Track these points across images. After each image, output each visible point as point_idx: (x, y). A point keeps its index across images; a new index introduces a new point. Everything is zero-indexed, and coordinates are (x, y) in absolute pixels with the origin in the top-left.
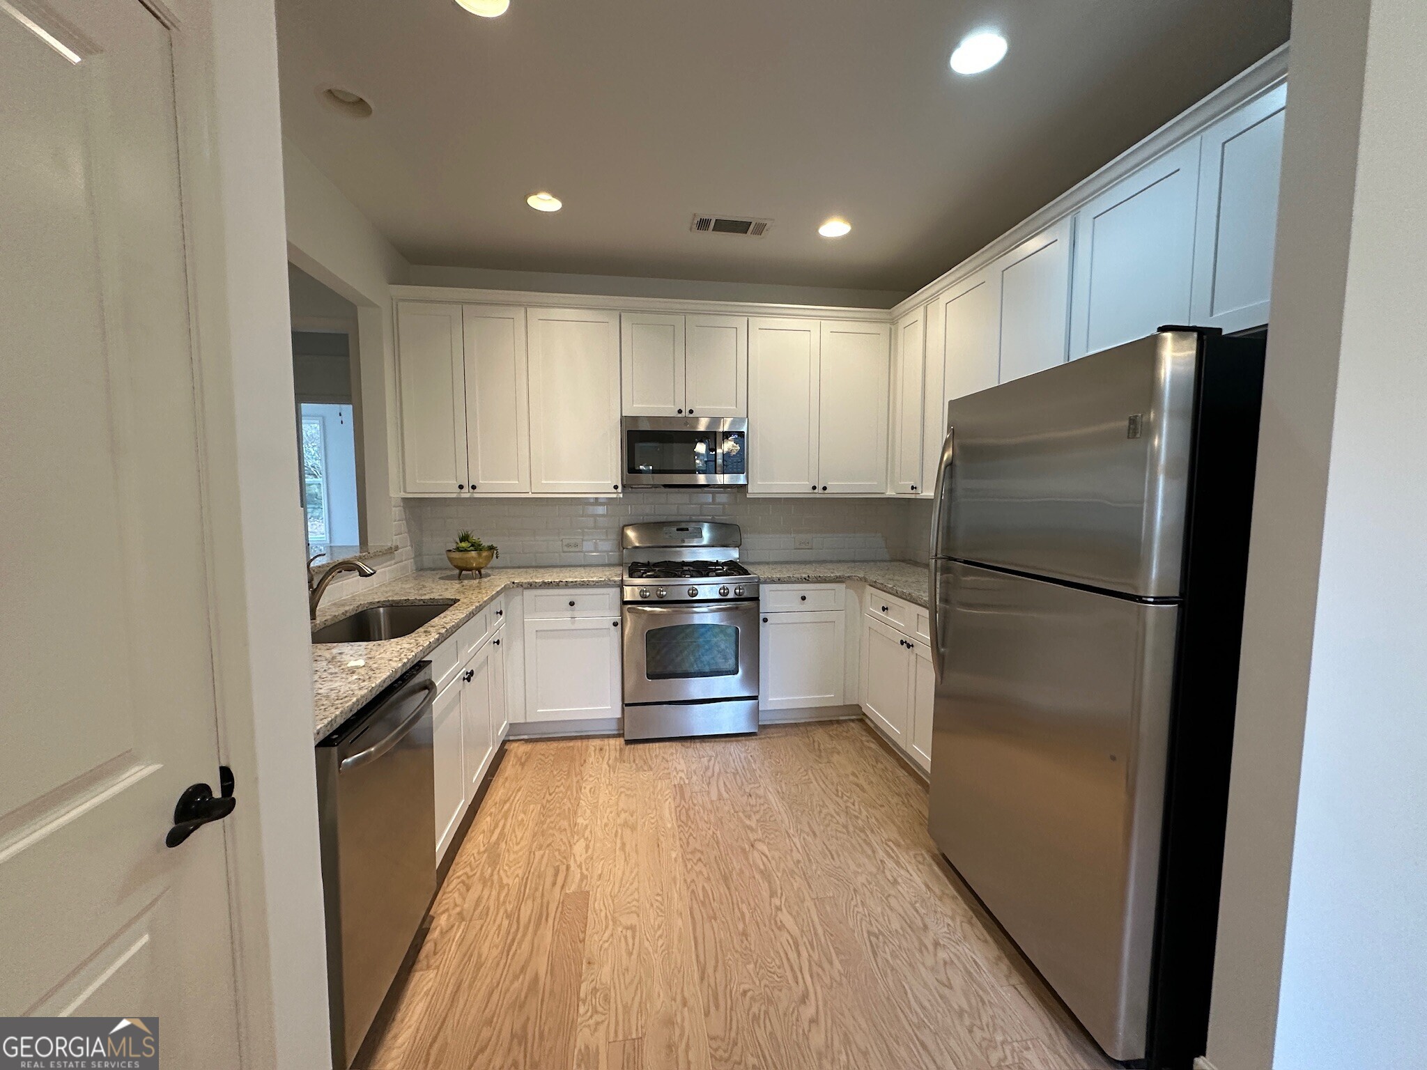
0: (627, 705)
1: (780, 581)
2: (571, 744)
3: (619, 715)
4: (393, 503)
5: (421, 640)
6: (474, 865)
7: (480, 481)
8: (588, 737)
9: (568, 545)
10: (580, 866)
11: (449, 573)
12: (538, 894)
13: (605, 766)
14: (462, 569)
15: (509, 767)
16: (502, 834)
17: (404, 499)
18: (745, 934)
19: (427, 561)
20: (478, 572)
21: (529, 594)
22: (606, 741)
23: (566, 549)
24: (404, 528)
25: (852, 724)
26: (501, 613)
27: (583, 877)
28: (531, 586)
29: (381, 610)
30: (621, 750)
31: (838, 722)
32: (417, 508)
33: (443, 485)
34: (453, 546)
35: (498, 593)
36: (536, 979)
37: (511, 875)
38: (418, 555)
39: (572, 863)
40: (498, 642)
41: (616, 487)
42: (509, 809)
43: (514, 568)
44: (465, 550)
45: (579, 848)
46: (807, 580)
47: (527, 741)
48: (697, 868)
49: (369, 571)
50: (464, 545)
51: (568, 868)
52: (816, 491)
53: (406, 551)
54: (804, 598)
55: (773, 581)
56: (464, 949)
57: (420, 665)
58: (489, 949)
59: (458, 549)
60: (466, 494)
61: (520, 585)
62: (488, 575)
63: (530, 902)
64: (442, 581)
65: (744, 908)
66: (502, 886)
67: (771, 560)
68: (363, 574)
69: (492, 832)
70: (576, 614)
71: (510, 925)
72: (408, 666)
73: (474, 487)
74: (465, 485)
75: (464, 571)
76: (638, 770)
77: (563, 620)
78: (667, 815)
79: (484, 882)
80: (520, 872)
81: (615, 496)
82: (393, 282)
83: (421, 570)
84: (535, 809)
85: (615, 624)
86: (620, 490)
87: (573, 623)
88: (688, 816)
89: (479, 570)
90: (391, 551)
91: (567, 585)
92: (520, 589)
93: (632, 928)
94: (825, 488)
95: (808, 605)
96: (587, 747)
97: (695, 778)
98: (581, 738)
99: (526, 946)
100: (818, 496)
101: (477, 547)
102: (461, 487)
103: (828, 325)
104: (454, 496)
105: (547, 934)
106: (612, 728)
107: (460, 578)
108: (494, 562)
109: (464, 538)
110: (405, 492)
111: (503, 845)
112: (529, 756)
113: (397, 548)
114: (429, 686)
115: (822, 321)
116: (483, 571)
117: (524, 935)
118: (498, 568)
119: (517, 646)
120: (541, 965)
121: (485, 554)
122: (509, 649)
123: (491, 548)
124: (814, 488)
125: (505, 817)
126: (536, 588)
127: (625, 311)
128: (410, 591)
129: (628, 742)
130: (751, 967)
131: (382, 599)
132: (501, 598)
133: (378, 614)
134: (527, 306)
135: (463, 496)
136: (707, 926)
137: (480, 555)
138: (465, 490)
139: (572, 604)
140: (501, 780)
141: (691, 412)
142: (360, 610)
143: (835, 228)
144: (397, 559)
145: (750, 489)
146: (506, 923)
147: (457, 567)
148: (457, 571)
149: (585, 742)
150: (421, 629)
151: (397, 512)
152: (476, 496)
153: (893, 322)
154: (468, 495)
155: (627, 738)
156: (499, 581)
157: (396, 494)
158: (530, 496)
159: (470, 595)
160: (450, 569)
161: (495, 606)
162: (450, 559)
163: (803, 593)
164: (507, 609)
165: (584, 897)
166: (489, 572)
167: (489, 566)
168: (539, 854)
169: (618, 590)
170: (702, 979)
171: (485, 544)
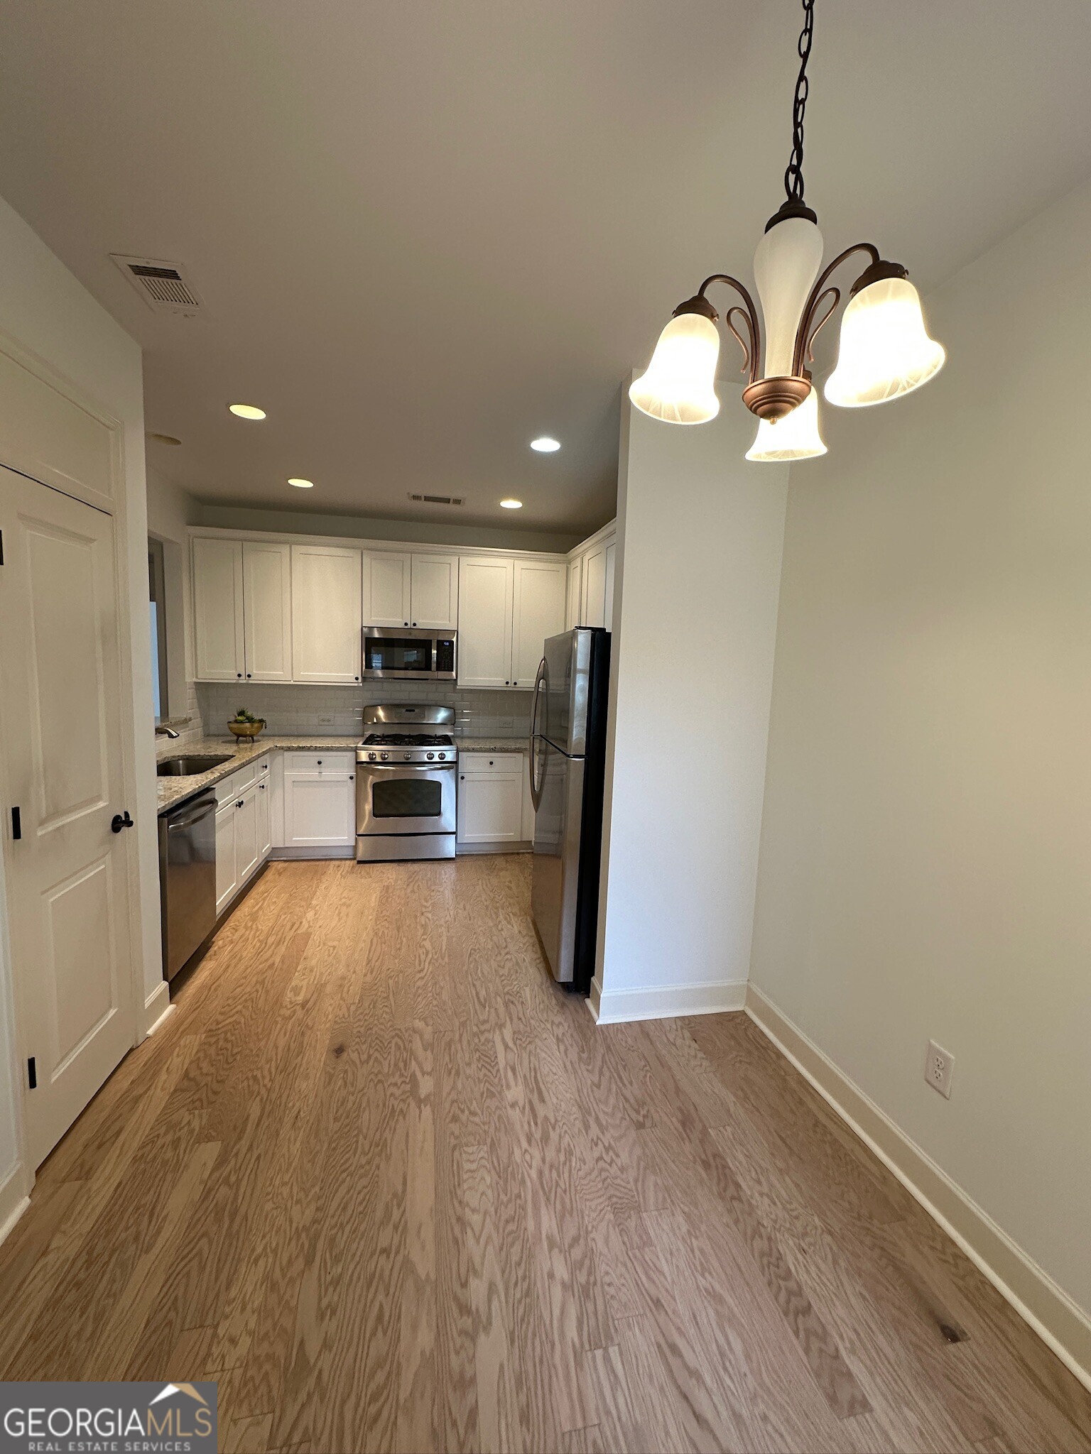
0: (359, 835)
1: (474, 750)
2: (317, 863)
3: (354, 844)
4: (188, 687)
5: (209, 776)
6: (241, 921)
7: (254, 672)
8: (331, 859)
9: (323, 720)
10: (309, 922)
11: (229, 738)
12: (280, 933)
13: (339, 876)
14: (239, 736)
15: (269, 875)
16: (260, 908)
17: (196, 683)
18: (400, 949)
19: (213, 730)
20: (251, 738)
21: (288, 754)
22: (343, 862)
23: (321, 723)
24: (196, 705)
25: (527, 855)
26: (266, 767)
27: (310, 927)
28: (289, 749)
29: (181, 762)
30: (353, 867)
31: (518, 854)
32: (204, 688)
33: (227, 674)
34: (232, 719)
35: (264, 753)
36: (273, 964)
37: (264, 925)
38: (206, 724)
39: (304, 920)
40: (263, 787)
41: (357, 679)
42: (267, 896)
43: (279, 736)
44: (242, 722)
45: (310, 915)
46: (493, 750)
47: (285, 861)
48: (383, 924)
49: (175, 734)
50: (240, 718)
51: (301, 923)
52: (509, 685)
53: (197, 722)
54: (491, 763)
55: (468, 750)
56: (232, 954)
57: (208, 790)
58: (248, 953)
59: (236, 721)
60: (243, 680)
61: (282, 748)
62: (258, 741)
63: (274, 937)
64: (224, 744)
65: (404, 940)
66: (257, 930)
67: (481, 735)
68: (171, 736)
69: (254, 907)
70: (322, 770)
71: (261, 945)
72: (202, 789)
73: (249, 676)
74: (243, 674)
75: (240, 737)
76: (361, 878)
77: (313, 774)
78: (373, 900)
79: (246, 928)
80: (270, 925)
81: (356, 685)
82: (191, 523)
83: (208, 736)
84: (284, 896)
85: (351, 778)
86: (360, 680)
87: (320, 777)
88: (387, 901)
89: (252, 736)
90: (186, 721)
91: (316, 749)
92: (282, 751)
93: (334, 947)
94: (515, 684)
95: (494, 768)
96: (329, 865)
97: (399, 882)
98: (326, 860)
99: (270, 952)
100: (511, 689)
101: (250, 720)
102: (239, 675)
103: (520, 564)
104: (234, 681)
105: (283, 949)
106: (349, 853)
107: (237, 742)
108: (263, 731)
109: (241, 713)
110: (197, 678)
111: (261, 913)
112: (285, 869)
113: (190, 719)
114: (213, 802)
115: (516, 562)
116: (255, 738)
117: (268, 949)
118: (266, 736)
119: (279, 792)
120: (277, 960)
121: (256, 725)
122: (272, 794)
123: (261, 721)
124: (507, 683)
125: (264, 899)
126: (293, 750)
127: (365, 549)
128: (199, 750)
129: (359, 862)
130: (396, 961)
131: (181, 754)
132: (266, 756)
133: (179, 764)
134: (291, 544)
135: (241, 682)
136: (379, 945)
137: (252, 726)
138: (243, 677)
139: (319, 763)
140: (263, 882)
141: (415, 625)
142: (166, 760)
143: (511, 504)
144: (190, 728)
145: (459, 683)
146: (258, 944)
147: (235, 734)
148: (235, 738)
149: (328, 862)
150: (209, 771)
151: (190, 692)
152: (251, 682)
153: (569, 562)
154: (245, 682)
155: (358, 859)
156: (266, 745)
157: (190, 679)
158: (292, 683)
159: (243, 753)
160: (231, 736)
161: (261, 762)
162: (231, 729)
163: (491, 760)
164: (271, 763)
165: (308, 935)
166: (260, 738)
167: (260, 733)
168: (283, 917)
169: (354, 753)
170: (367, 964)
171: (257, 718)
